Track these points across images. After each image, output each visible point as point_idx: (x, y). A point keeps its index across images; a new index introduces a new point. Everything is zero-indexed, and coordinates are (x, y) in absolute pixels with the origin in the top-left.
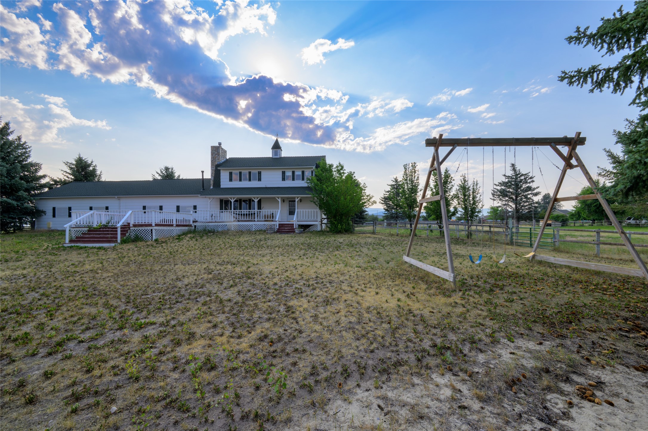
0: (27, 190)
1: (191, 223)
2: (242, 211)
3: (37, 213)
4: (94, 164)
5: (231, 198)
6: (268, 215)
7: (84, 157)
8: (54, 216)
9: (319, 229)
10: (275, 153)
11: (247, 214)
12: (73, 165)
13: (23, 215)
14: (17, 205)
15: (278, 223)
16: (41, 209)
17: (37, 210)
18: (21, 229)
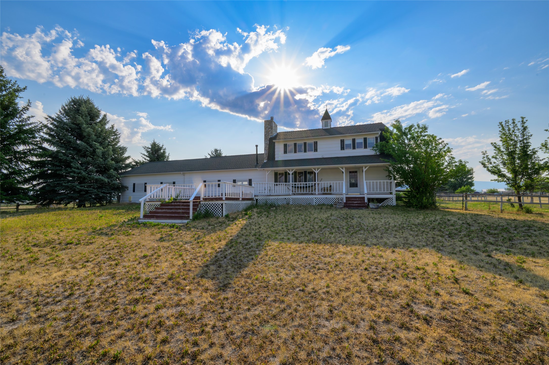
0: (116, 169)
1: (253, 197)
2: (307, 183)
3: (122, 188)
4: (164, 147)
6: (327, 188)
7: (157, 142)
8: (134, 191)
9: (394, 203)
10: (326, 125)
11: (303, 187)
12: (149, 148)
13: (112, 190)
14: (108, 181)
15: (344, 196)
16: (125, 185)
17: (122, 186)
18: (110, 202)
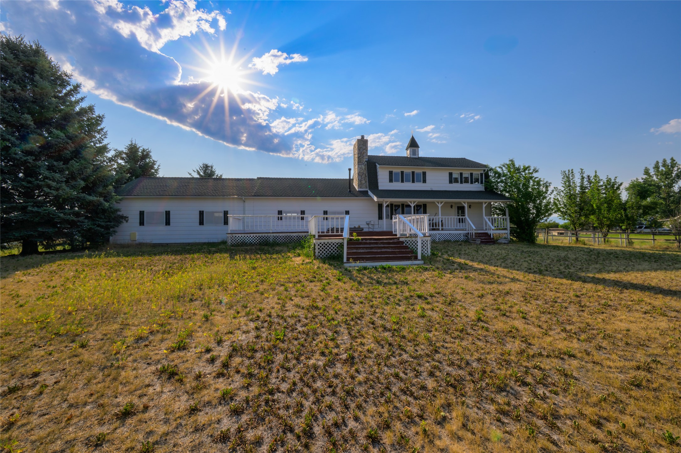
5: (411, 202)
8: (142, 223)
9: (509, 238)
10: (414, 153)
